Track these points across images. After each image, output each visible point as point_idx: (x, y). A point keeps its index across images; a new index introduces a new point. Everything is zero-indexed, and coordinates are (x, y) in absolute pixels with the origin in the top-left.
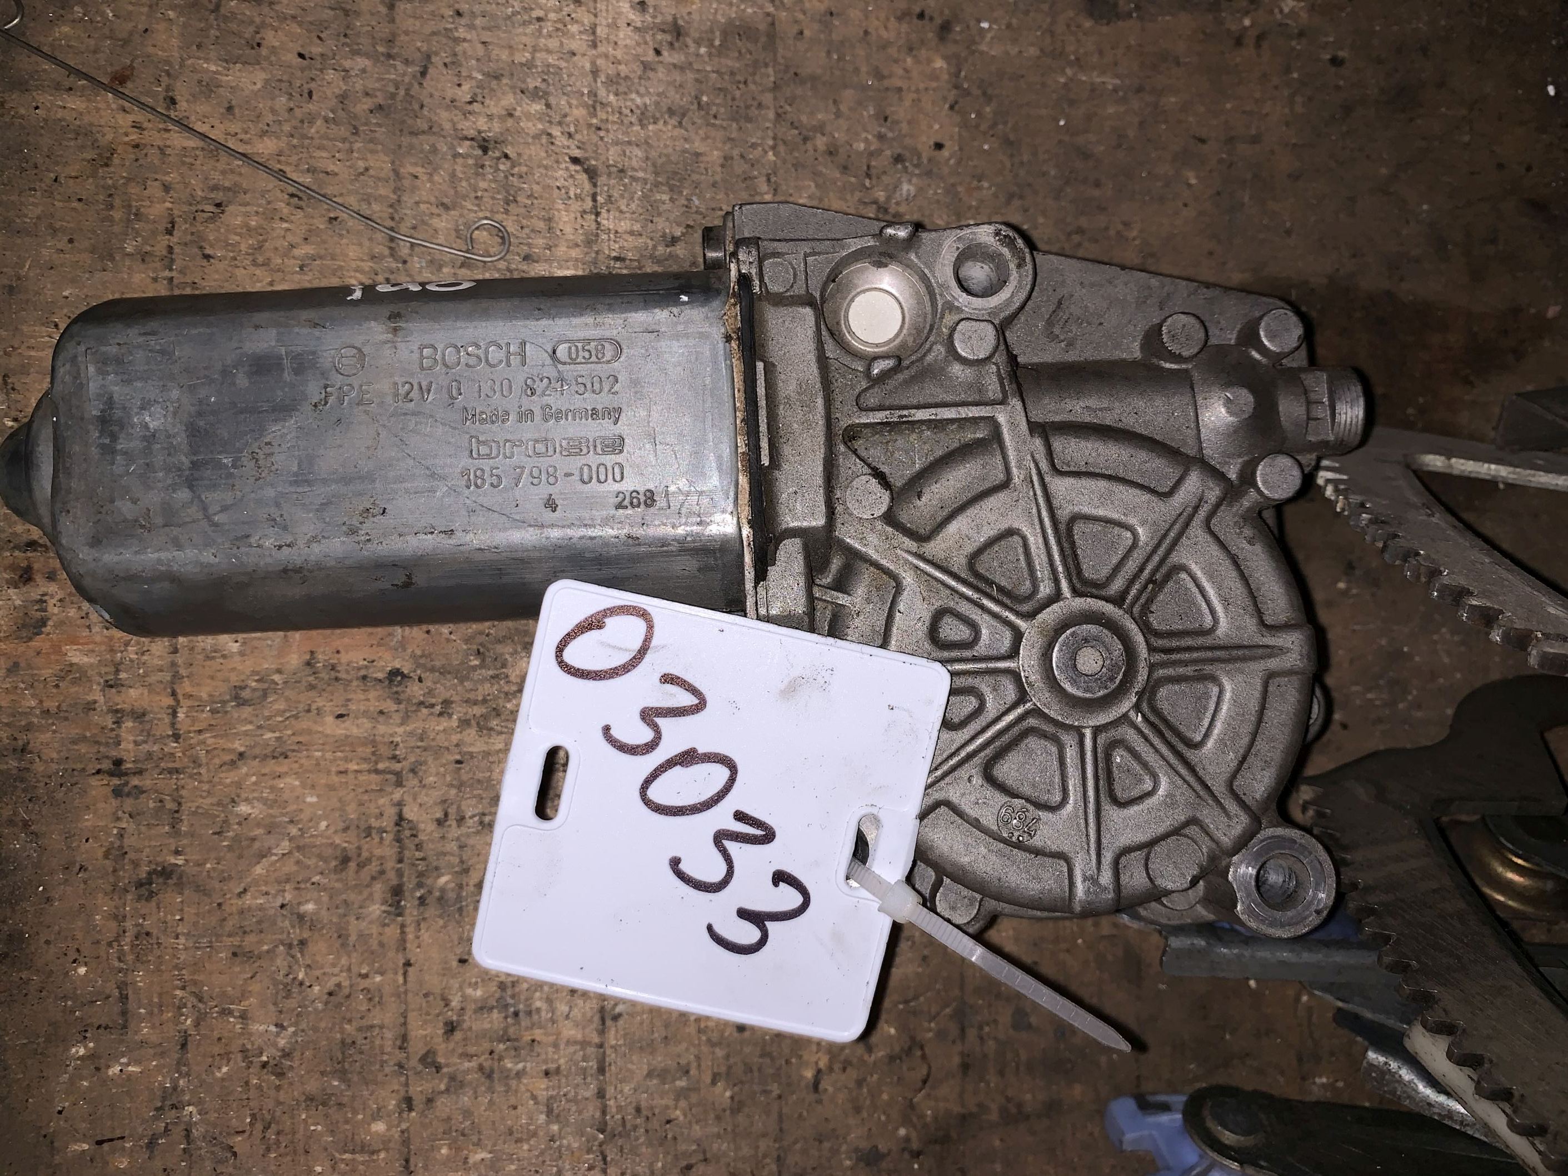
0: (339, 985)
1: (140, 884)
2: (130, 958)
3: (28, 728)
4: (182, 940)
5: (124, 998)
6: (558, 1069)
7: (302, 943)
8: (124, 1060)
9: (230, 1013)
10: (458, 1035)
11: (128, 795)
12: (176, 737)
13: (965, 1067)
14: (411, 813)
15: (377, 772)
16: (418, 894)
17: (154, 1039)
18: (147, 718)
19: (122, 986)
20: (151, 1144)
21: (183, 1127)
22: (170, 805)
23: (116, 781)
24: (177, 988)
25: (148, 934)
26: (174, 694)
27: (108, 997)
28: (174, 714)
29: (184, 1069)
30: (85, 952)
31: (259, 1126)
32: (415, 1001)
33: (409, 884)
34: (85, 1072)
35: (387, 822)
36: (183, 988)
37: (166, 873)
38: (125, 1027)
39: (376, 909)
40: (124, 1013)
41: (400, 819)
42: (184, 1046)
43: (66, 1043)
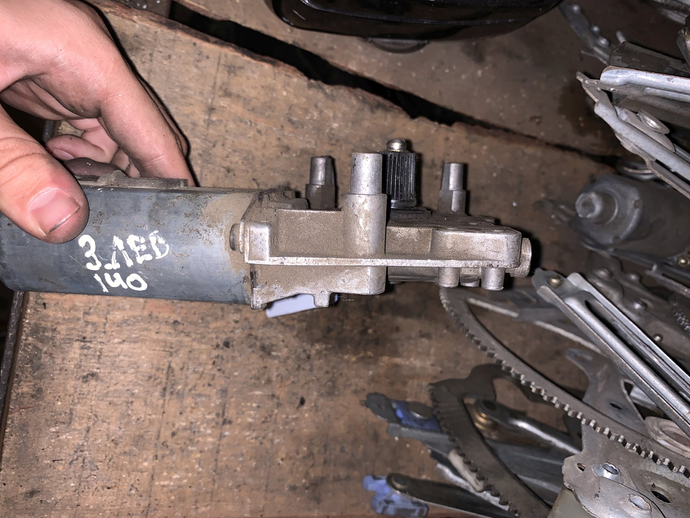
0: (141, 417)
1: (84, 377)
2: (76, 401)
3: (58, 323)
5: (71, 414)
6: (205, 450)
7: (132, 402)
8: (67, 434)
9: (105, 422)
10: (176, 437)
11: (86, 348)
12: (105, 332)
13: (325, 462)
14: (173, 365)
15: (165, 351)
16: (171, 391)
17: (79, 428)
18: (96, 325)
20: (71, 463)
21: (83, 458)
22: (98, 353)
23: (82, 344)
24: (89, 412)
25: (83, 394)
26: (106, 319)
27: (66, 413)
28: (105, 325)
29: (87, 439)
30: (61, 397)
32: (164, 424)
33: (168, 388)
34: (53, 437)
35: (166, 367)
36: (91, 412)
37: (93, 375)
38: (70, 423)
39: (157, 394)
40: (71, 419)
41: (169, 367)
42: (88, 431)
43: (49, 426)
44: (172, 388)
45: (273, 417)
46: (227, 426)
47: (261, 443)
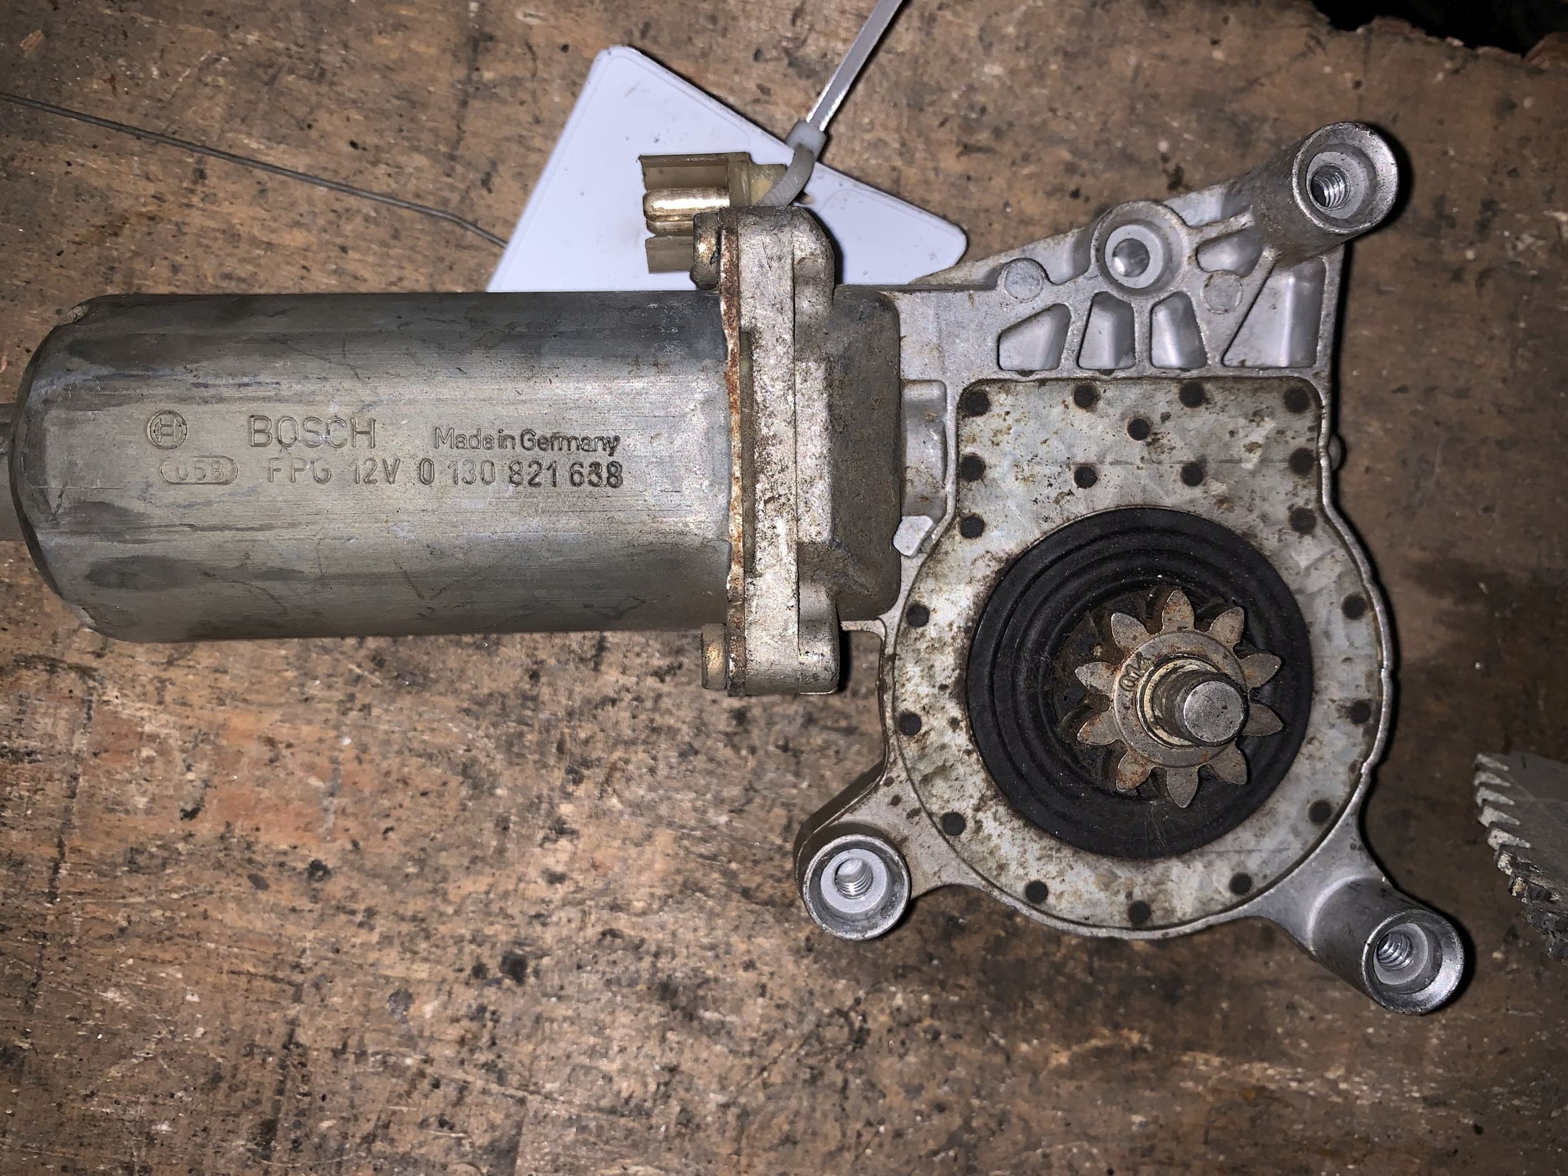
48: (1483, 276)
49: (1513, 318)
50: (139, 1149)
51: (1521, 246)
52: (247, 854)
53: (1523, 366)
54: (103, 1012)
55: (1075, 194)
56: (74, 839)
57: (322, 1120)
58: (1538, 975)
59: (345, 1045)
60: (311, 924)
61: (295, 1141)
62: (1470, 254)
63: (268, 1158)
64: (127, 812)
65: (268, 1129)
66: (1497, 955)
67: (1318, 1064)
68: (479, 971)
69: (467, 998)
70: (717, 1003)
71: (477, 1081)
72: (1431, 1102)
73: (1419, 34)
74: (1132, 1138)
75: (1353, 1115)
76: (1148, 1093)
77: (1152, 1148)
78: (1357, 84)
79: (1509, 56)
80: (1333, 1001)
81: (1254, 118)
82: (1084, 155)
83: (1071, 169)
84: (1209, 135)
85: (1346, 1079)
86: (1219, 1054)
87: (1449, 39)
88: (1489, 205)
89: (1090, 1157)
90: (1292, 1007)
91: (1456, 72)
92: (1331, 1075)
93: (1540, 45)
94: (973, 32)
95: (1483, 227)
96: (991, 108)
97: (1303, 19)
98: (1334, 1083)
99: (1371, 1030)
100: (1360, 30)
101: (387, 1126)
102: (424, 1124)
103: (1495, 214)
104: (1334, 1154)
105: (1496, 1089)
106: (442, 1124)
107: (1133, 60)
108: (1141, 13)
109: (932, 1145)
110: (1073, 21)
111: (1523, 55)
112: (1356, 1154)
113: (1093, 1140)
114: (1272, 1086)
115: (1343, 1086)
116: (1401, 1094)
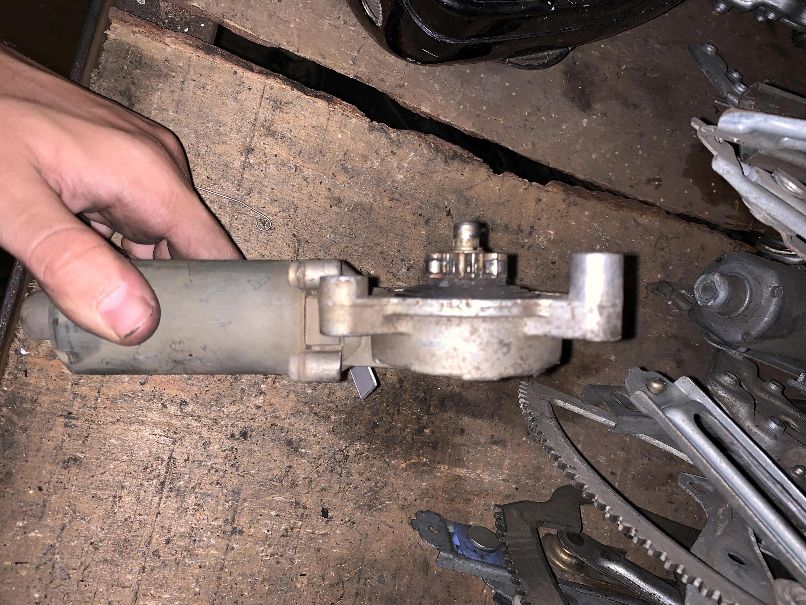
0: (130, 517)
1: (64, 462)
2: (52, 490)
3: (40, 393)
4: (74, 487)
5: (44, 506)
6: (205, 565)
7: (120, 497)
8: (37, 531)
9: (84, 519)
10: (170, 545)
11: (70, 426)
12: (95, 408)
13: (357, 594)
14: (176, 455)
15: (167, 437)
16: (170, 486)
17: (51, 524)
18: (86, 399)
19: (45, 501)
20: (37, 568)
21: (52, 562)
22: (85, 434)
23: (67, 420)
24: (66, 506)
25: (61, 482)
26: (99, 392)
27: (38, 504)
28: (97, 399)
29: (60, 539)
30: (34, 484)
31: (83, 567)
32: (158, 529)
33: (167, 483)
34: (19, 533)
35: (166, 457)
36: (69, 506)
37: (76, 460)
38: (41, 517)
39: (152, 489)
40: (43, 512)
41: (171, 457)
42: (62, 530)
43: (16, 519)
44: (171, 483)
45: (296, 530)
46: (237, 537)
47: (278, 563)
48: (530, 247)
49: (537, 259)
50: (119, 490)
51: (540, 240)
52: (161, 397)
53: (539, 273)
54: (109, 446)
55: (421, 215)
56: (104, 390)
57: (179, 482)
58: (535, 445)
59: (188, 458)
60: (180, 419)
61: (170, 488)
62: (526, 241)
63: (161, 493)
64: (122, 382)
65: (162, 484)
66: (524, 439)
67: (474, 469)
68: (233, 435)
69: (228, 444)
70: (304, 447)
71: (230, 470)
72: (505, 481)
73: (517, 177)
74: (422, 490)
75: (483, 484)
76: (427, 476)
77: (428, 493)
78: (500, 190)
79: (540, 186)
80: (479, 451)
81: (471, 197)
82: (424, 204)
83: (420, 207)
84: (458, 201)
85: (482, 474)
86: (447, 465)
87: (525, 180)
88: (532, 227)
89: (410, 495)
90: (468, 452)
91: (526, 189)
92: (478, 472)
93: (549, 183)
94: (395, 165)
95: (530, 233)
96: (399, 188)
97: (486, 170)
98: (479, 474)
99: (489, 459)
100: (501, 175)
101: (200, 484)
102: (211, 484)
103: (534, 230)
104: (478, 495)
105: (522, 477)
106: (218, 483)
107: (439, 178)
108: (443, 164)
109: (365, 491)
110: (423, 164)
111: (544, 186)
112: (483, 496)
113: (412, 490)
114: (462, 475)
115: (481, 476)
116: (497, 478)
